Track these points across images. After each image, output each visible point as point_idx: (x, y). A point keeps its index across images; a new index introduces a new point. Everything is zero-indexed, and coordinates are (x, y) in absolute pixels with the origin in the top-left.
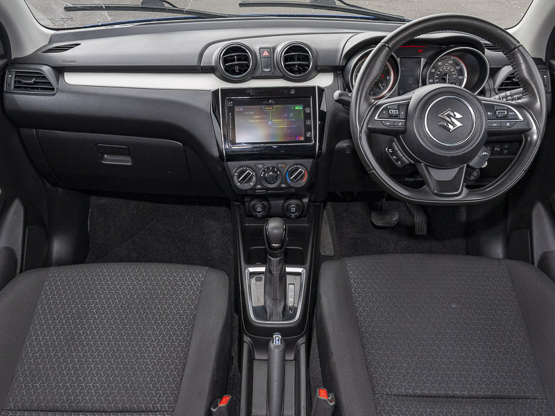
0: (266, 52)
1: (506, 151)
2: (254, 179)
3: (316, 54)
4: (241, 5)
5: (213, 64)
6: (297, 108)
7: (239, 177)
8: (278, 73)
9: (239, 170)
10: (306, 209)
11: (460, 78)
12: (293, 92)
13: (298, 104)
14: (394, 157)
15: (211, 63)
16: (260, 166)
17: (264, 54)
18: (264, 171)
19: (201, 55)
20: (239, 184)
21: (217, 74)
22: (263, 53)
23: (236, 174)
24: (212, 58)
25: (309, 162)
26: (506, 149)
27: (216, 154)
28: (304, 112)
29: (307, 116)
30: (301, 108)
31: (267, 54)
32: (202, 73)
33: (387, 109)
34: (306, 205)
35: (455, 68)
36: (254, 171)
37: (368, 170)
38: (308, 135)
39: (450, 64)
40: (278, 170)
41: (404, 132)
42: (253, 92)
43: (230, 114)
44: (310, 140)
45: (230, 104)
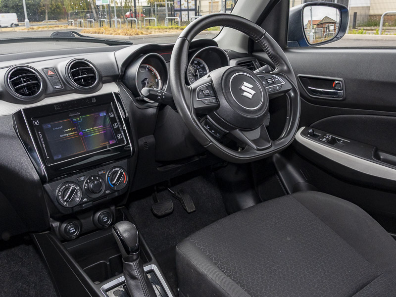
0: (50, 72)
2: (79, 193)
6: (101, 115)
7: (63, 196)
9: (62, 188)
11: (205, 73)
12: (94, 100)
13: (101, 111)
14: (213, 131)
16: (82, 179)
18: (87, 182)
22: (48, 73)
23: (60, 194)
25: (124, 163)
27: (36, 177)
28: (109, 117)
29: (113, 120)
30: (105, 114)
31: (52, 73)
35: (200, 66)
36: (77, 185)
38: (119, 137)
40: (100, 178)
42: (57, 107)
43: (39, 133)
44: (121, 141)
45: (36, 123)
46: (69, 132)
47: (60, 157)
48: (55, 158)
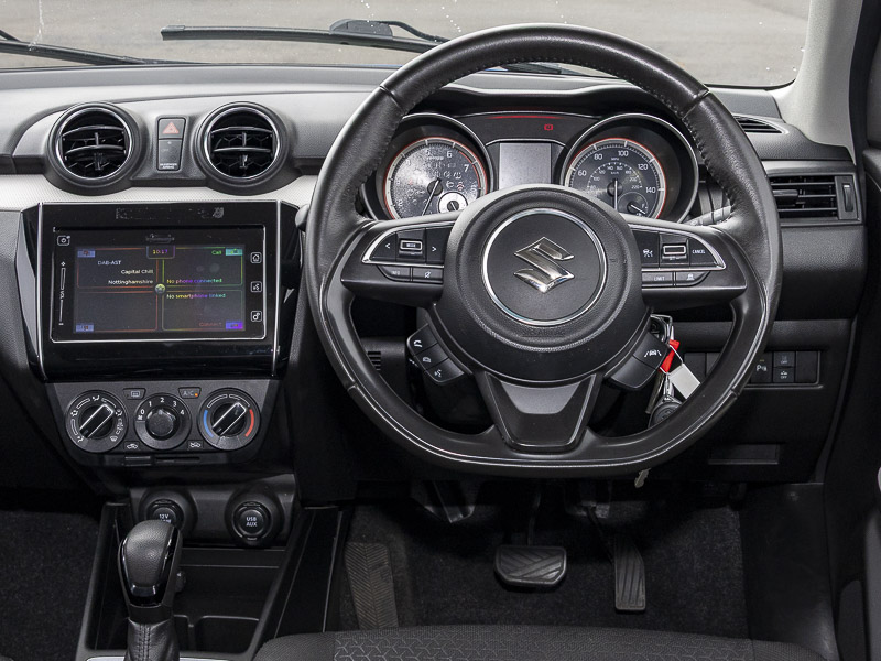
0: (172, 125)
1: (784, 375)
2: (120, 426)
3: (291, 134)
4: (167, 35)
5: (41, 152)
6: (229, 253)
7: (81, 419)
8: (195, 173)
9: (82, 402)
10: (287, 520)
11: (649, 190)
12: (220, 213)
13: (232, 243)
14: (426, 359)
15: (37, 149)
16: (136, 394)
17: (167, 131)
18: (144, 406)
19: (20, 132)
20: (81, 439)
21: (51, 174)
22: (164, 128)
23: (75, 413)
24: (41, 139)
25: (259, 388)
26: (785, 368)
28: (247, 262)
29: (253, 272)
30: (240, 253)
31: (176, 131)
32: (18, 173)
33: (394, 239)
34: (287, 512)
35: (636, 168)
36: (118, 405)
37: (345, 383)
38: (255, 318)
39: (623, 159)
40: (180, 406)
41: (438, 296)
42: (121, 213)
43: (63, 264)
44: (255, 328)
45: (65, 240)
46: (132, 277)
47: (91, 329)
48: (79, 329)
